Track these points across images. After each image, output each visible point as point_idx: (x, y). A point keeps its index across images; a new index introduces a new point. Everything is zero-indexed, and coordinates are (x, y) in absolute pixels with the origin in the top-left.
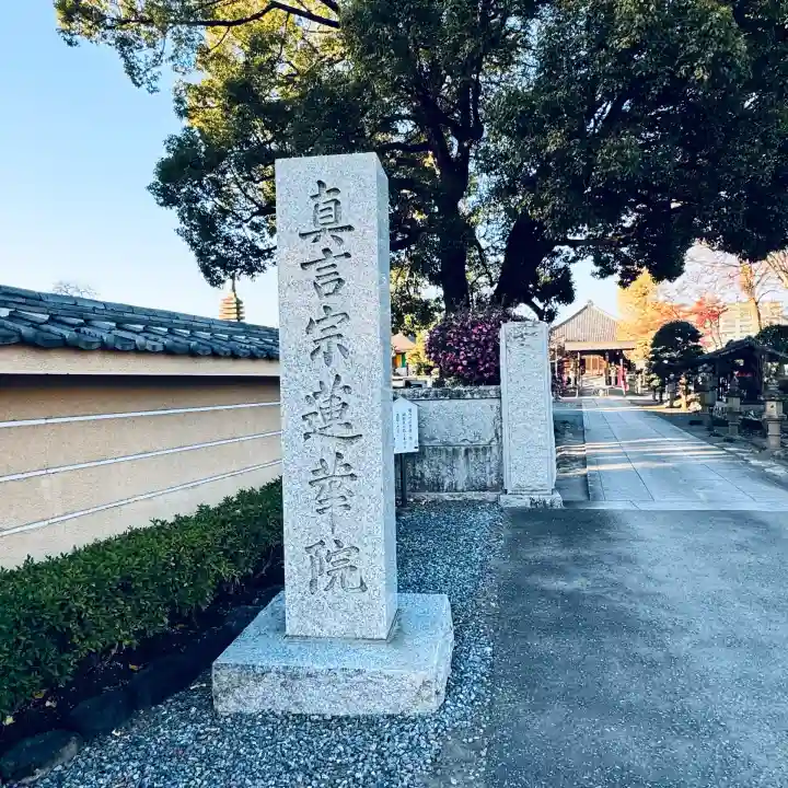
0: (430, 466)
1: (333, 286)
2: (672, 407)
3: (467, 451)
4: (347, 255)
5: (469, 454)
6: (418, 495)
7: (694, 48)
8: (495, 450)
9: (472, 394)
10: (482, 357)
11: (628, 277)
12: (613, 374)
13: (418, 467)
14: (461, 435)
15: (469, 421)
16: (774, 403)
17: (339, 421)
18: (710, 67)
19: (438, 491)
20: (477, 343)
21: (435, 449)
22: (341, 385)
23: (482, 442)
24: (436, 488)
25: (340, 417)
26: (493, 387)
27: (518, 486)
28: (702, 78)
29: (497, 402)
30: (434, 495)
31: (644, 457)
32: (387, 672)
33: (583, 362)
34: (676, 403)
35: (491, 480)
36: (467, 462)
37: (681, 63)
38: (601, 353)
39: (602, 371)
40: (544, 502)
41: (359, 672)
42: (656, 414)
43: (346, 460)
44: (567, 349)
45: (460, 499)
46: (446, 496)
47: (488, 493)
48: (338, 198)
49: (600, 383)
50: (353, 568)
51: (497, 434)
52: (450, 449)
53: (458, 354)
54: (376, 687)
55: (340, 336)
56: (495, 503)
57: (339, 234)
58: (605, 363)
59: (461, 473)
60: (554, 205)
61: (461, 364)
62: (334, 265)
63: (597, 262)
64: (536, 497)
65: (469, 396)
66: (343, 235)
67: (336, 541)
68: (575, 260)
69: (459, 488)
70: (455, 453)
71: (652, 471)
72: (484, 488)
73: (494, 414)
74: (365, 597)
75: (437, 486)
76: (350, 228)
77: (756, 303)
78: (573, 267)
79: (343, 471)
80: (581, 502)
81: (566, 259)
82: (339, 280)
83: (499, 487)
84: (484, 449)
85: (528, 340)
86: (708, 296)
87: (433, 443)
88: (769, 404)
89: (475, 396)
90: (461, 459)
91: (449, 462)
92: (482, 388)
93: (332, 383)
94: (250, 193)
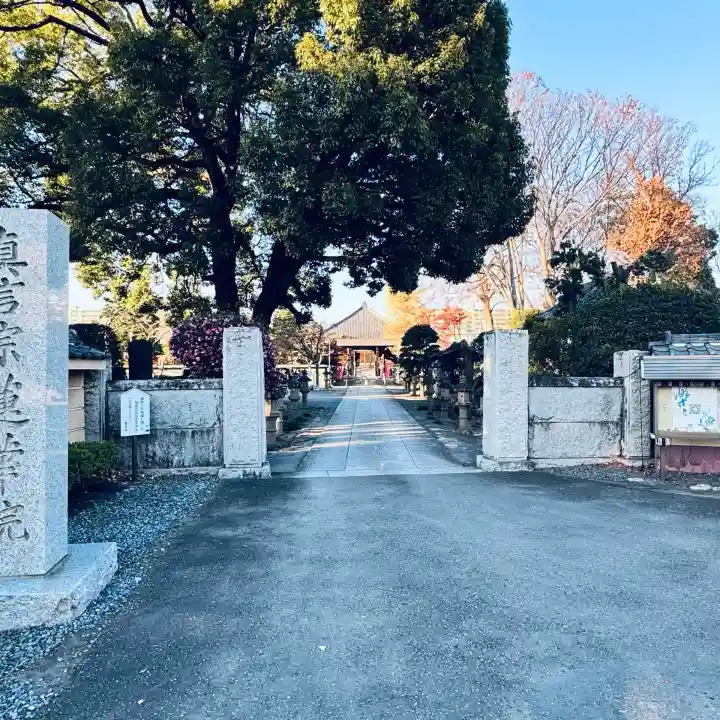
0: (161, 446)
1: (9, 306)
2: (415, 395)
3: (193, 433)
4: (22, 284)
5: (196, 436)
6: (149, 472)
7: (388, 124)
8: (217, 432)
9: (199, 386)
10: (214, 355)
11: (375, 288)
12: (381, 367)
13: (150, 448)
14: (189, 420)
15: (195, 408)
16: (463, 394)
17: (11, 409)
18: (401, 139)
19: (168, 467)
20: (209, 343)
21: (166, 432)
22: (14, 381)
23: (208, 426)
24: (166, 465)
25: (12, 406)
26: (217, 380)
27: (234, 460)
28: (395, 147)
29: (218, 393)
30: (163, 471)
31: (362, 437)
32: (34, 594)
33: (358, 355)
34: (417, 393)
35: (213, 457)
36: (194, 442)
37: (381, 133)
38: (373, 348)
39: (373, 364)
40: (254, 474)
41: (11, 597)
42: (398, 401)
43: (15, 439)
44: (338, 344)
45: (187, 473)
46: (174, 471)
47: (210, 468)
48: (15, 240)
49: (372, 374)
50: (19, 521)
51: (219, 419)
52: (179, 431)
53: (193, 352)
54: (24, 608)
55: (13, 344)
56: (216, 476)
57: (14, 268)
58: (375, 356)
59: (188, 452)
60: (290, 231)
61: (195, 360)
62: (10, 291)
63: (353, 273)
64: (248, 470)
65: (196, 387)
66: (19, 269)
67: (5, 502)
68: (334, 271)
69: (187, 464)
70: (183, 434)
71: (359, 448)
72: (208, 464)
73: (216, 403)
74: (27, 543)
75: (167, 463)
76: (25, 264)
77: (491, 311)
78: (332, 277)
79: (13, 447)
80: (290, 473)
81: (326, 269)
82: (15, 302)
83: (221, 463)
84: (208, 432)
85: (245, 342)
86: (451, 305)
87: (164, 427)
88: (460, 394)
89: (202, 387)
90: (188, 439)
91: (178, 441)
92: (207, 380)
93: (6, 379)
94: (27, 186)
